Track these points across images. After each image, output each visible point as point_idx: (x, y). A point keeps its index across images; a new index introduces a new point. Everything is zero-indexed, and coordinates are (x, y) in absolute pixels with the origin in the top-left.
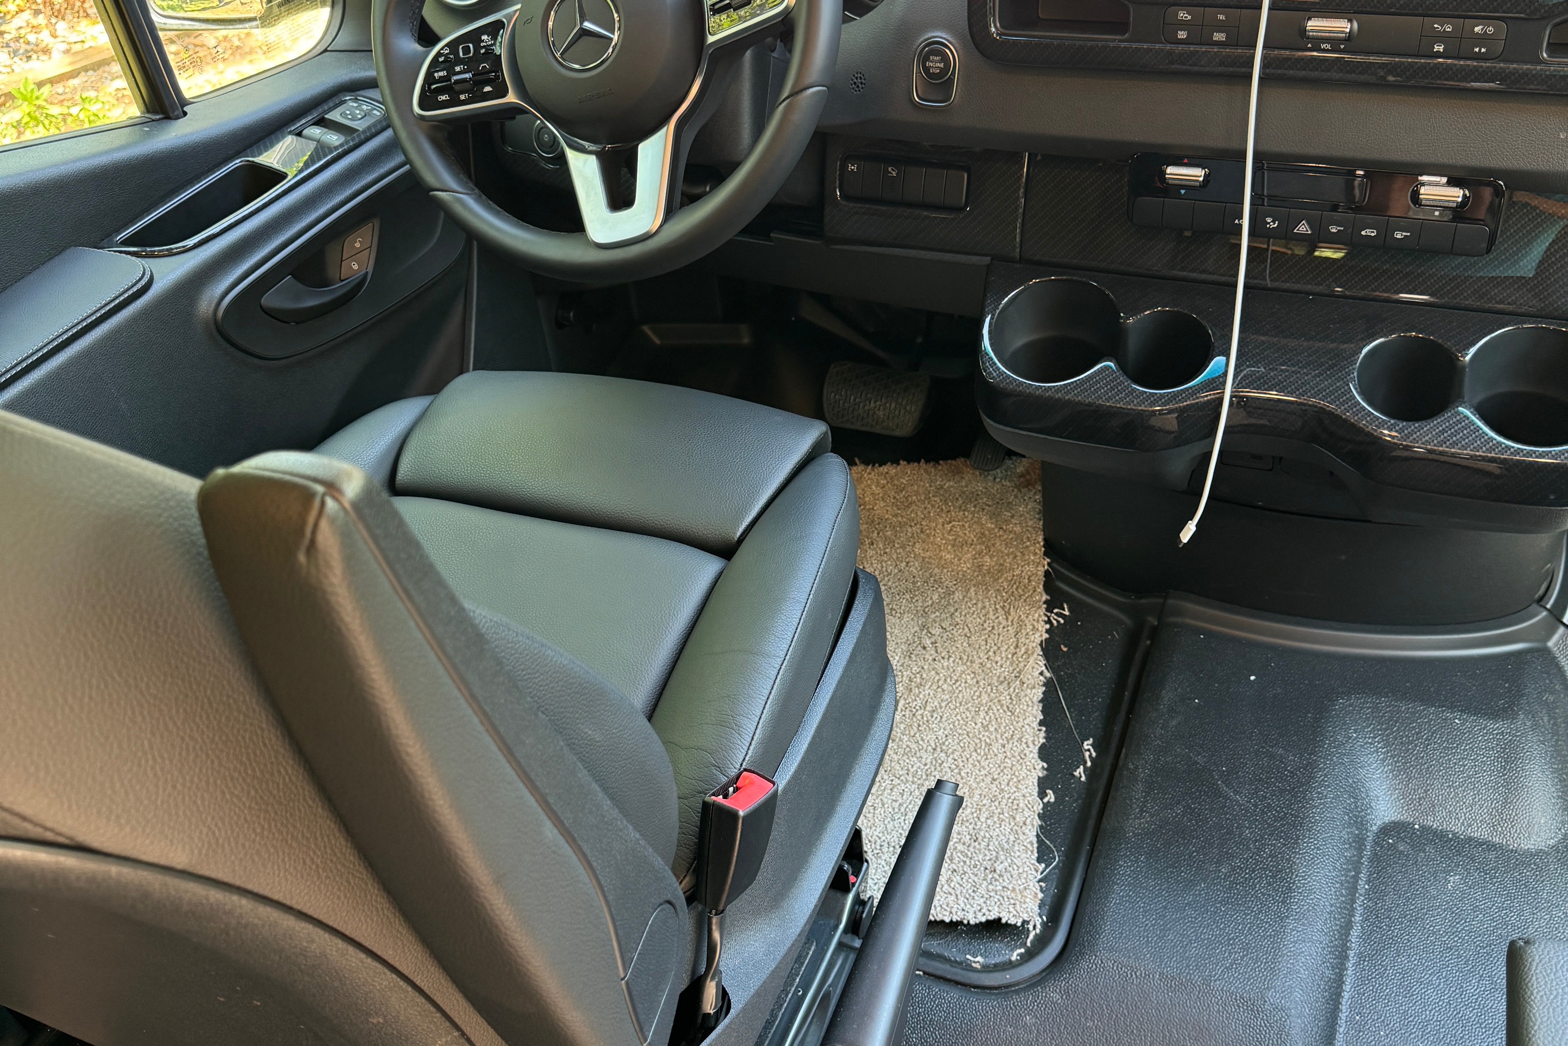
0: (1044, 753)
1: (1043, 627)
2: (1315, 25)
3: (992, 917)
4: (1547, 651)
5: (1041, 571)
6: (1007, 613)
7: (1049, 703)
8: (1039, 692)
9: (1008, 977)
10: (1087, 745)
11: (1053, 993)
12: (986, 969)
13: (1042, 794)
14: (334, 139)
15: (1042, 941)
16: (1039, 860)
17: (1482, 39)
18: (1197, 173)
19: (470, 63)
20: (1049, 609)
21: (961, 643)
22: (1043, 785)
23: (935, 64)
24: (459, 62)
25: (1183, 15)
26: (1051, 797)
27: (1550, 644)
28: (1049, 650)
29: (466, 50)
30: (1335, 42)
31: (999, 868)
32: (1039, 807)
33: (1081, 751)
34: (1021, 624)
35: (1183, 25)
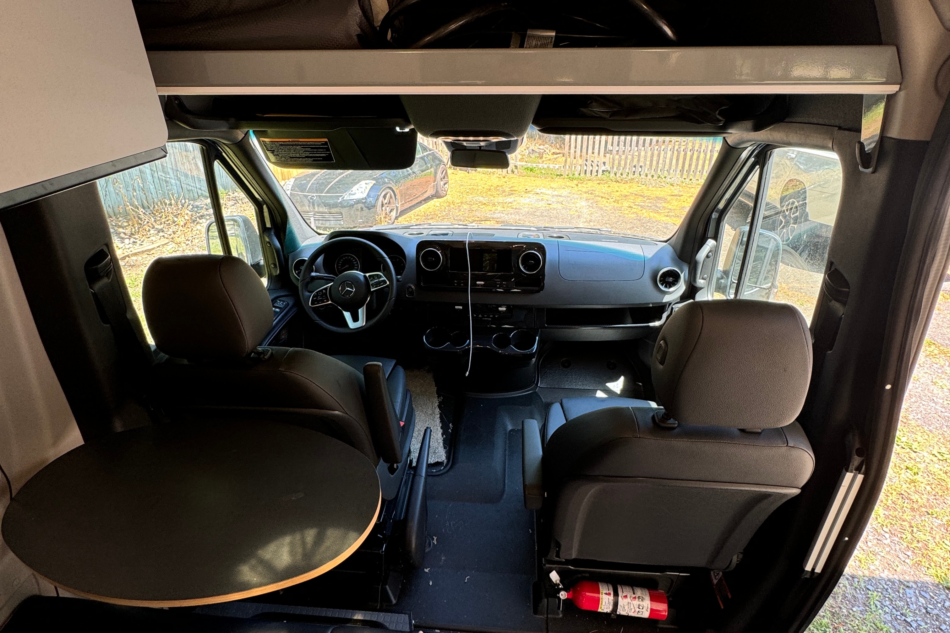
0: (442, 428)
1: (437, 402)
2: (478, 283)
3: (436, 461)
4: (536, 392)
5: (435, 390)
6: (429, 400)
7: (441, 418)
8: (439, 416)
9: (441, 472)
10: (450, 425)
11: (451, 473)
12: (436, 472)
13: (443, 436)
14: (277, 310)
15: (447, 464)
16: (444, 449)
17: (504, 284)
18: (461, 307)
19: (321, 296)
20: (438, 398)
21: (420, 408)
22: (442, 435)
23: (410, 290)
24: (319, 296)
25: (456, 281)
26: (444, 436)
27: (537, 390)
28: (439, 406)
29: (320, 294)
30: (481, 285)
31: (436, 452)
32: (442, 439)
33: (449, 427)
34: (432, 402)
35: (456, 283)
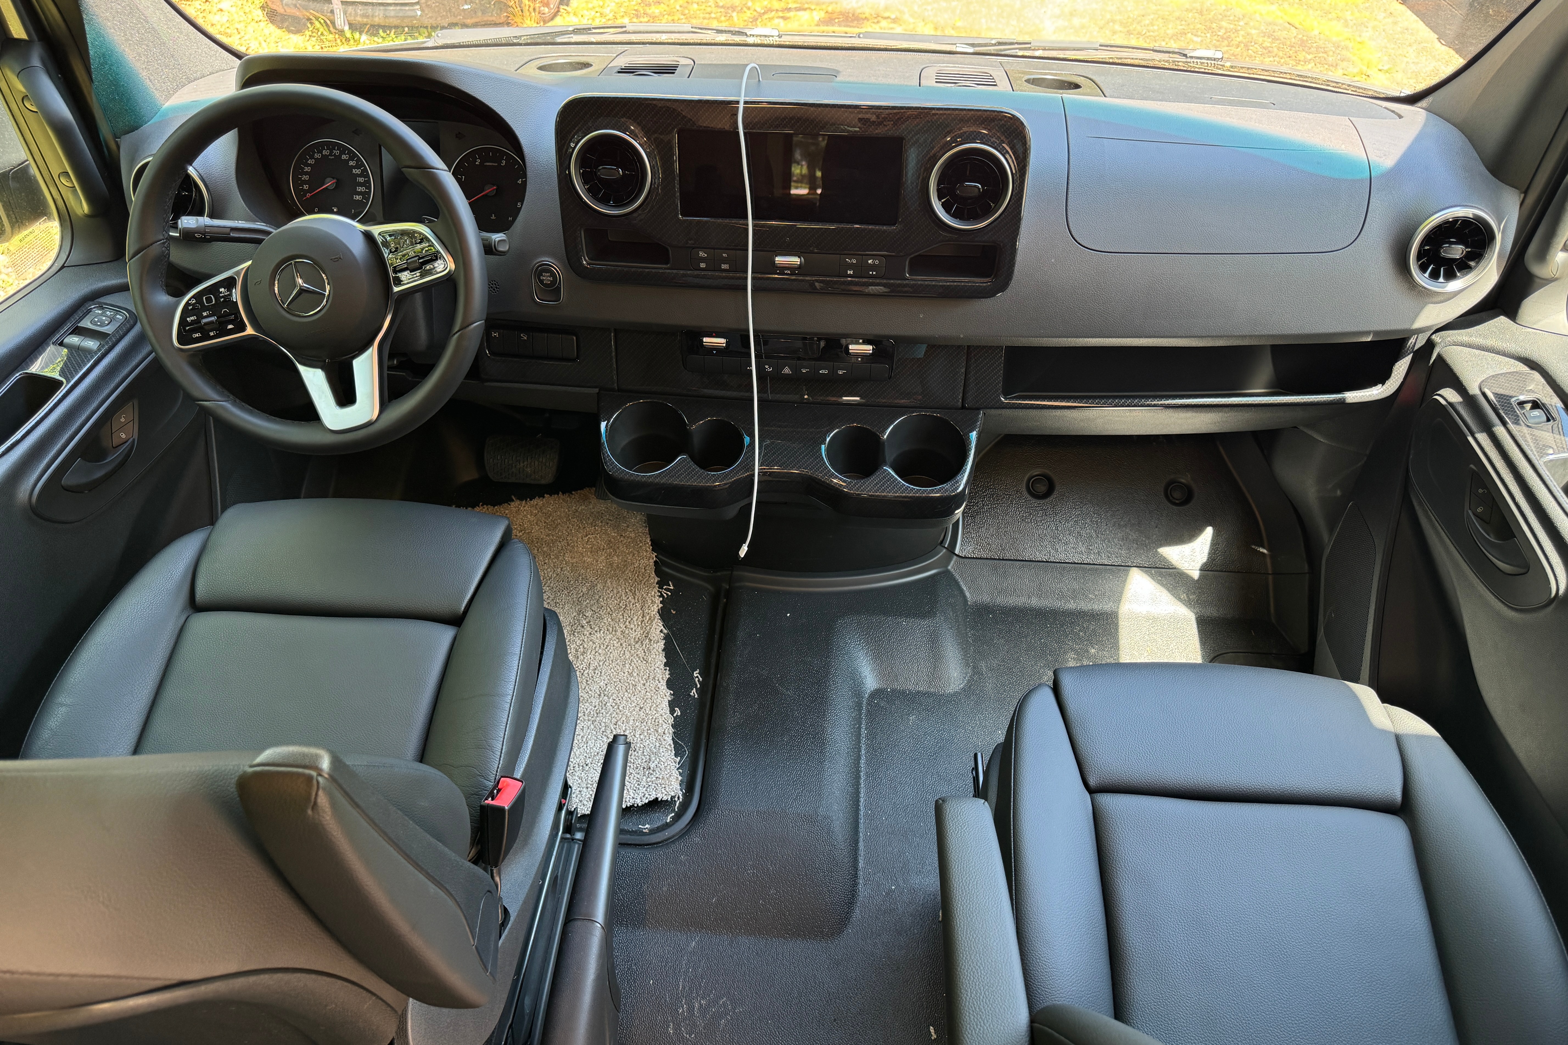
0: (670, 684)
1: (658, 600)
2: (779, 260)
3: (652, 798)
4: (948, 571)
5: (652, 561)
6: (634, 594)
7: (669, 651)
8: (662, 644)
9: (667, 834)
10: (696, 674)
11: (696, 838)
12: (652, 832)
13: (672, 712)
14: (91, 344)
15: (685, 806)
16: (676, 755)
17: (873, 267)
18: (721, 341)
19: (214, 310)
20: (661, 587)
21: (607, 620)
22: (672, 705)
23: (547, 278)
24: (205, 309)
25: (702, 254)
26: (678, 712)
27: (949, 568)
28: (664, 614)
29: (209, 300)
30: (792, 269)
31: (652, 765)
32: (671, 721)
33: (693, 678)
34: (644, 601)
35: (703, 260)
